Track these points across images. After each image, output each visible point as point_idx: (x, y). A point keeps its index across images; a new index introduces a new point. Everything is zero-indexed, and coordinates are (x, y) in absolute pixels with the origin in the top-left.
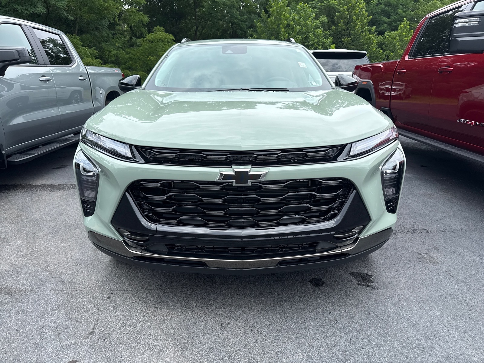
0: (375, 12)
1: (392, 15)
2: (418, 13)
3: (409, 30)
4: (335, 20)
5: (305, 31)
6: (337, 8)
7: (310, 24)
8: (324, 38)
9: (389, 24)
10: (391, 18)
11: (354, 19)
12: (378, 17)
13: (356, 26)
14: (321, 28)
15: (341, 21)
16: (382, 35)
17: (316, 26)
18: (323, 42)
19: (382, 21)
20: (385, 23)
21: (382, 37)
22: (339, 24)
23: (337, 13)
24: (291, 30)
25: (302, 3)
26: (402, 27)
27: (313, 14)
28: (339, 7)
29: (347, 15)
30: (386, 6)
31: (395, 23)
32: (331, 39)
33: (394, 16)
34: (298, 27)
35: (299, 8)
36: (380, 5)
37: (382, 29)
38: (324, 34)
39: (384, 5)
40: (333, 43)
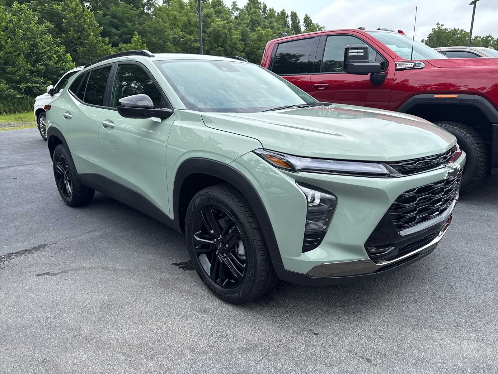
0: (103, 23)
1: (121, 28)
2: (145, 28)
3: (141, 44)
4: (64, 27)
5: (30, 37)
6: (62, 14)
7: (35, 28)
8: (56, 46)
9: (121, 36)
10: (120, 30)
11: (86, 28)
12: (107, 28)
13: (90, 36)
14: (49, 34)
15: (71, 29)
16: (116, 47)
17: (42, 32)
18: (55, 50)
19: (112, 32)
20: (116, 35)
21: (116, 49)
22: (70, 32)
23: (63, 20)
24: (11, 34)
25: (18, 2)
26: (136, 40)
27: (35, 17)
28: (65, 13)
29: (76, 22)
30: (112, 17)
31: (126, 36)
32: (63, 48)
33: (123, 29)
34: (21, 31)
35: (15, 8)
36: (106, 16)
37: (114, 41)
38: (55, 41)
39: (111, 17)
40: (67, 52)
